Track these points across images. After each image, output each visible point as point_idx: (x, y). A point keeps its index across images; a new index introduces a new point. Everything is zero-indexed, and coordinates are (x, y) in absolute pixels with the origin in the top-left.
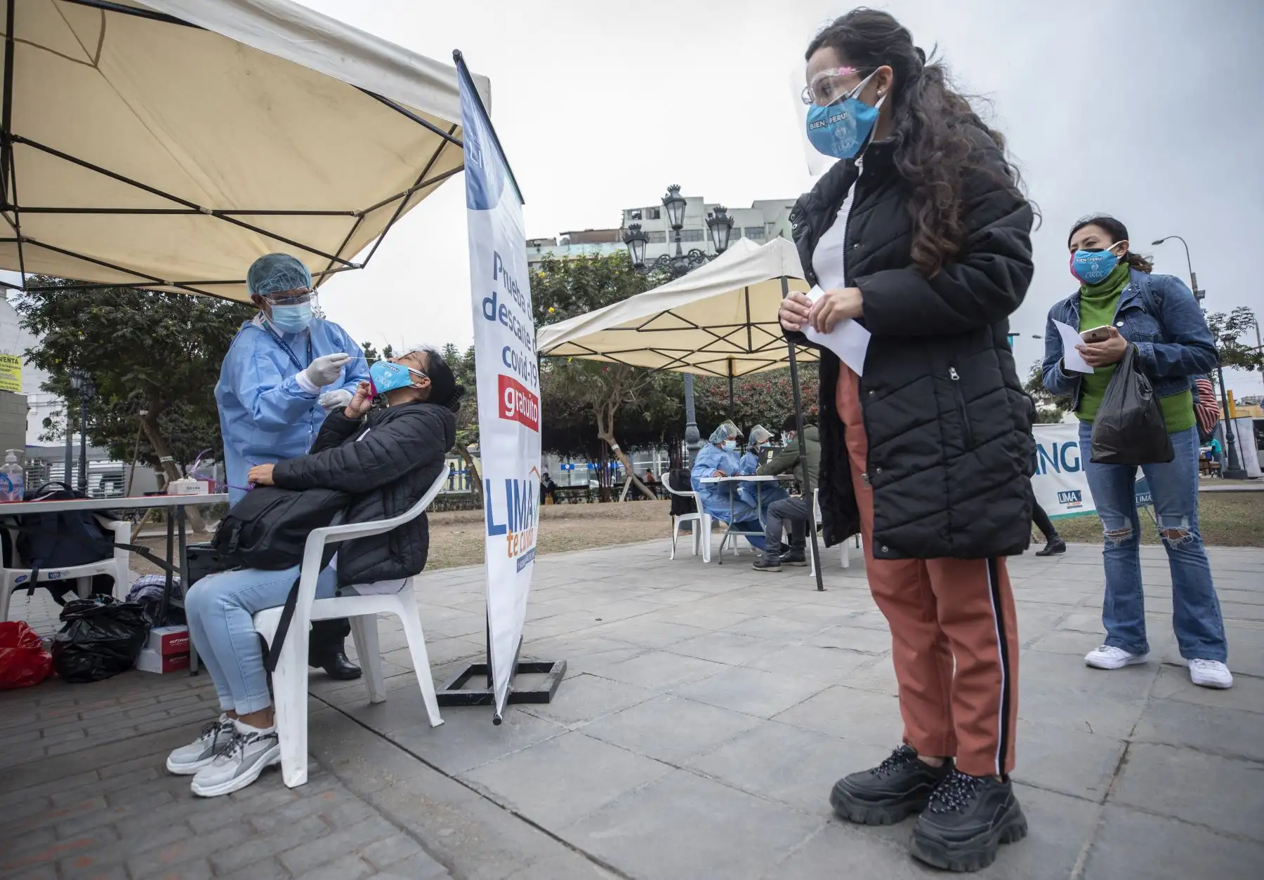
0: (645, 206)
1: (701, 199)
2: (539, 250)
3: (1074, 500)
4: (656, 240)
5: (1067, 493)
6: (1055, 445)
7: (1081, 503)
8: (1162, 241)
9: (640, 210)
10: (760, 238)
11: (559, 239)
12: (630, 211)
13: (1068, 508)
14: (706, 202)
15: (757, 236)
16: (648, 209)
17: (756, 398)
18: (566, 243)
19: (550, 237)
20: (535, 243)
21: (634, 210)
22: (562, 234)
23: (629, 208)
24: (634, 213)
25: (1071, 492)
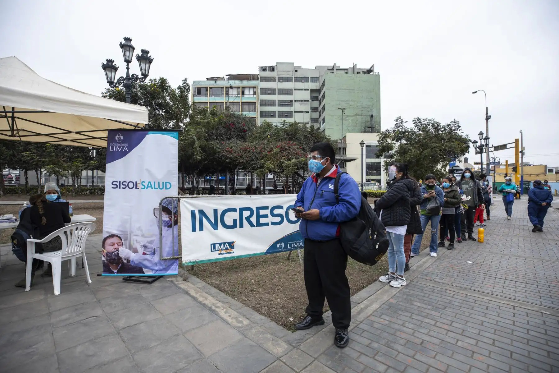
0: (268, 66)
1: (293, 63)
2: (216, 82)
3: (227, 249)
4: (272, 81)
5: (220, 244)
6: (216, 211)
7: (233, 250)
8: (476, 92)
9: (266, 67)
10: (317, 82)
11: (226, 78)
12: (262, 67)
13: (219, 254)
14: (295, 65)
15: (316, 81)
16: (270, 67)
17: (246, 154)
18: (229, 79)
19: (221, 76)
20: (214, 79)
21: (264, 67)
22: (226, 75)
23: (261, 66)
24: (264, 68)
25: (225, 243)
